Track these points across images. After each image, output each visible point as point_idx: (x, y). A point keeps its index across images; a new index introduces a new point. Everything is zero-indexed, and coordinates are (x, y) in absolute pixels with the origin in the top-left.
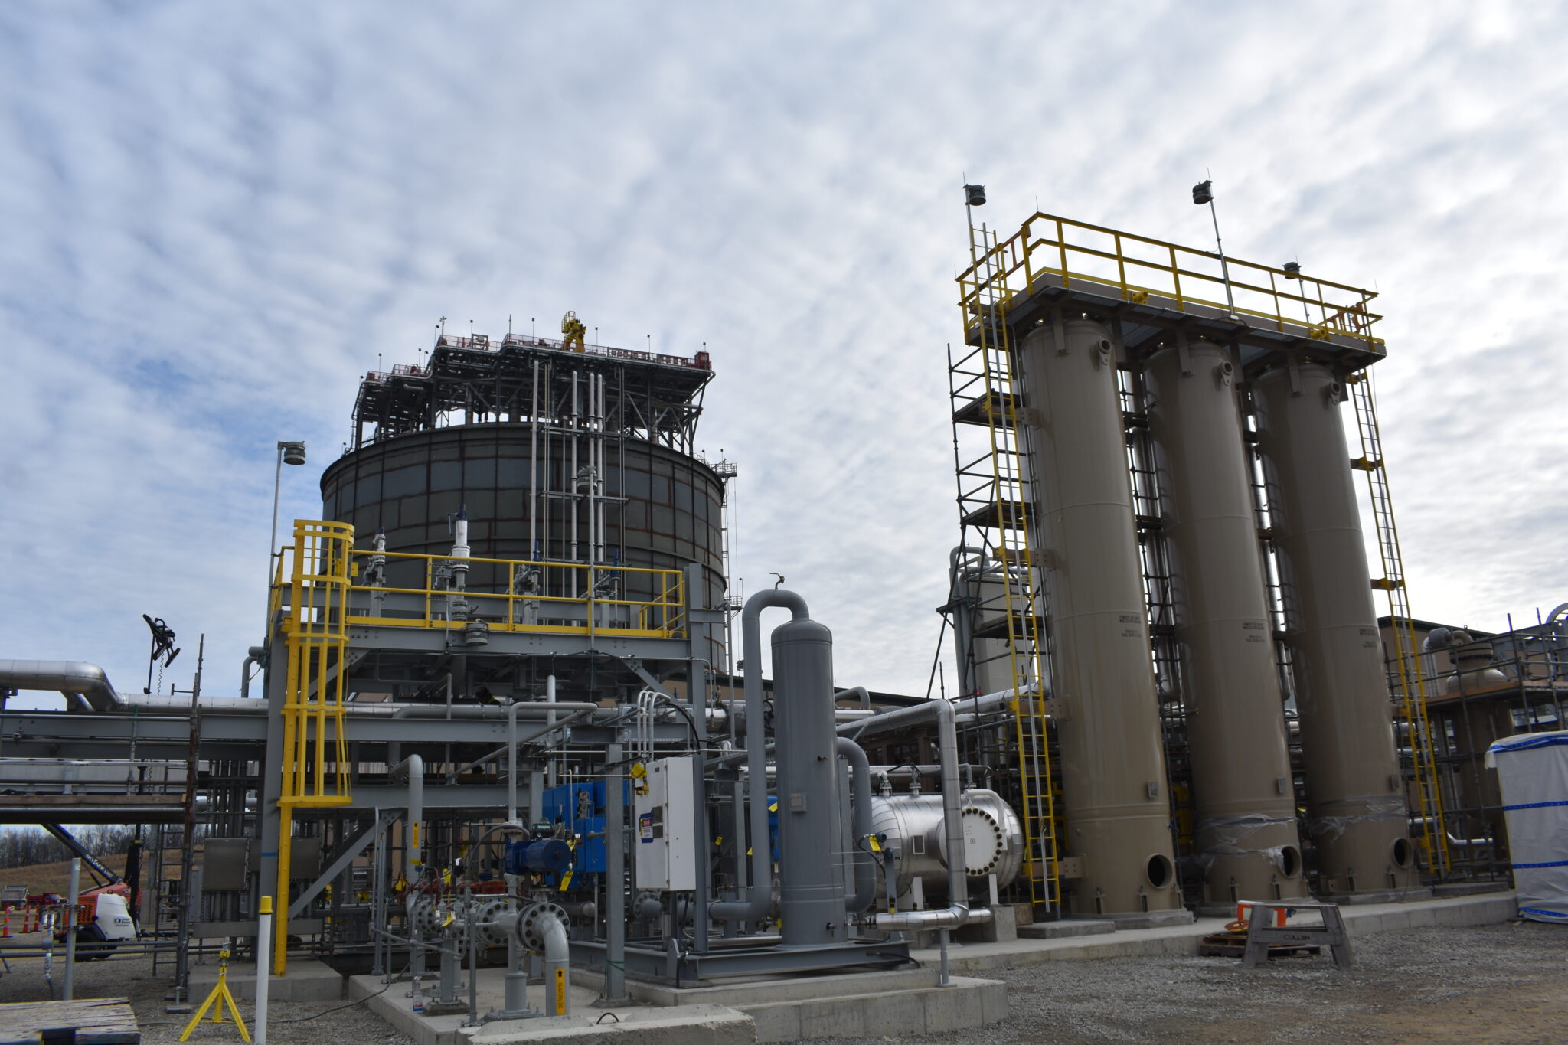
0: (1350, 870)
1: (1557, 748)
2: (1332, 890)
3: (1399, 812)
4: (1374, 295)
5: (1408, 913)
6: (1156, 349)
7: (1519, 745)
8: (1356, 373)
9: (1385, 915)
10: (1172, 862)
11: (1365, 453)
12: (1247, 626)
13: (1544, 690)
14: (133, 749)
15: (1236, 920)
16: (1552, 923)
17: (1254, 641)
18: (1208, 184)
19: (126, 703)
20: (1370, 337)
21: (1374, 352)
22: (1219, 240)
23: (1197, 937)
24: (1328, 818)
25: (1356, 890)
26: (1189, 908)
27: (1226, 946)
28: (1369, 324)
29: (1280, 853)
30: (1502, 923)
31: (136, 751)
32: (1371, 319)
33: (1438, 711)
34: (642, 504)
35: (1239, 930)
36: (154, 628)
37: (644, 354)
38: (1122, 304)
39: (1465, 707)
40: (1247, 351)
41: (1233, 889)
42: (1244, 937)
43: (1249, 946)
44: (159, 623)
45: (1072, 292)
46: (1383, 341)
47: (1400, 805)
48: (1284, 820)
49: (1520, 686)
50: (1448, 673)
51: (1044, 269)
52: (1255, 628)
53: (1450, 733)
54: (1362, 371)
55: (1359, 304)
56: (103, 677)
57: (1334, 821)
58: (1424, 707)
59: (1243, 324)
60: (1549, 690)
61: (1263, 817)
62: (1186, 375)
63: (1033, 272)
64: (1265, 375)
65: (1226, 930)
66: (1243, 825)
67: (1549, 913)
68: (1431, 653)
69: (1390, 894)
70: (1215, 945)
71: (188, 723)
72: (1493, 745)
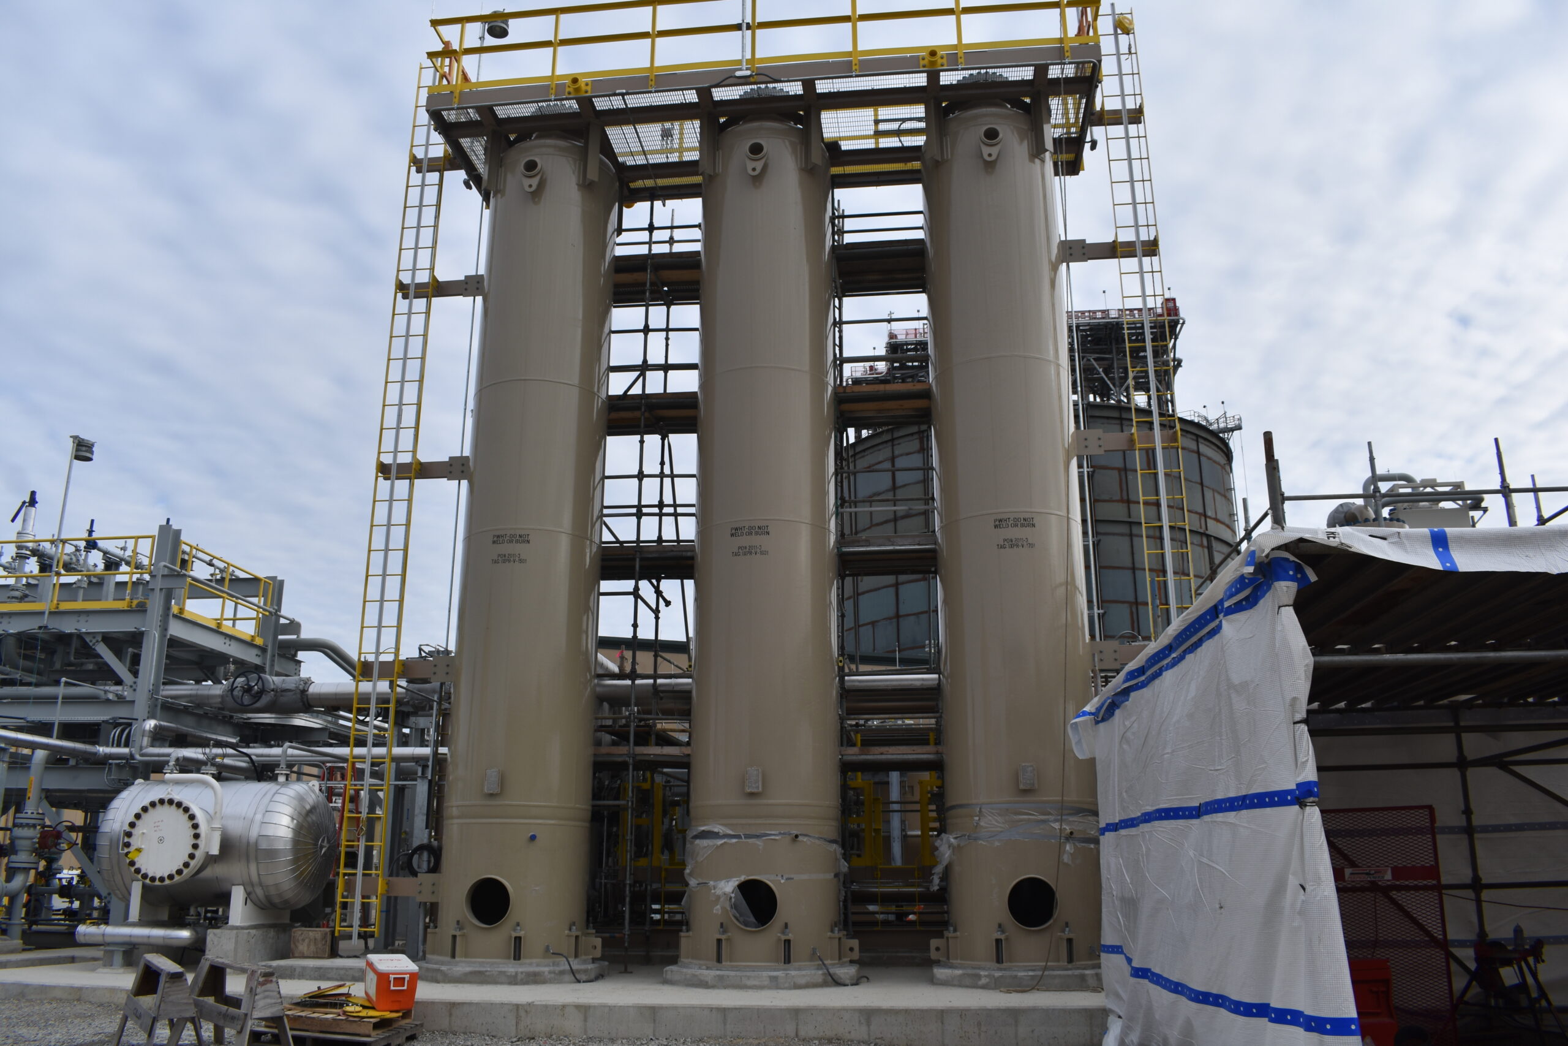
12: (736, 531)
29: (733, 890)
34: (1115, 473)
37: (1103, 312)
48: (759, 836)
52: (750, 534)
66: (698, 842)
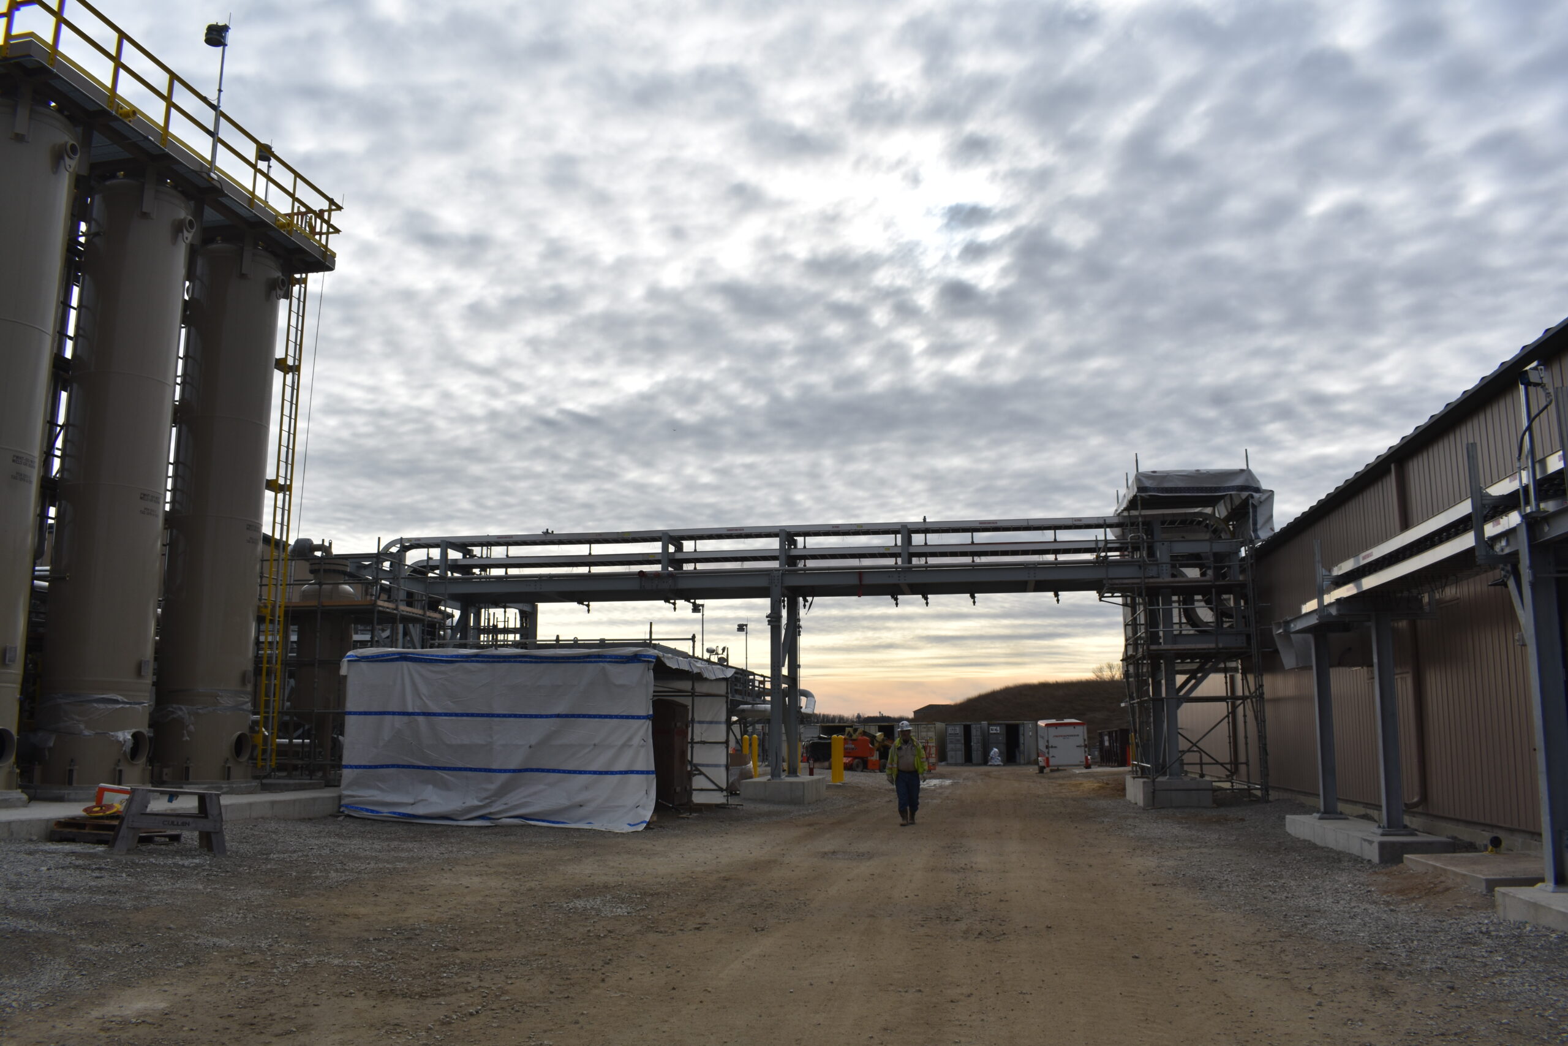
0: (188, 759)
1: (405, 665)
2: (165, 778)
3: (245, 707)
4: (339, 208)
5: (250, 805)
6: (114, 176)
7: (372, 657)
8: (297, 276)
9: (231, 805)
10: (16, 737)
11: (287, 354)
12: (144, 497)
13: (392, 611)
15: (94, 804)
16: (369, 819)
17: (148, 514)
18: (225, 28)
20: (326, 246)
21: (324, 262)
22: (220, 91)
23: (48, 821)
24: (174, 706)
25: (190, 780)
26: (24, 788)
27: (83, 831)
28: (328, 233)
29: (130, 737)
30: (325, 818)
32: (331, 230)
33: (296, 616)
35: (101, 814)
38: (104, 113)
39: (319, 616)
40: (211, 215)
41: (71, 771)
42: (116, 823)
43: (124, 831)
45: (56, 74)
46: (335, 254)
47: (247, 700)
48: (140, 704)
49: (374, 604)
50: (305, 581)
51: (32, 34)
52: (151, 501)
53: (294, 638)
54: (304, 276)
55: (322, 211)
57: (181, 709)
58: (283, 608)
59: (219, 186)
60: (395, 612)
61: (120, 698)
62: (145, 215)
63: (15, 31)
64: (214, 246)
65: (84, 814)
66: (95, 705)
67: (367, 810)
68: (292, 560)
69: (224, 786)
70: (69, 830)
72: (349, 654)
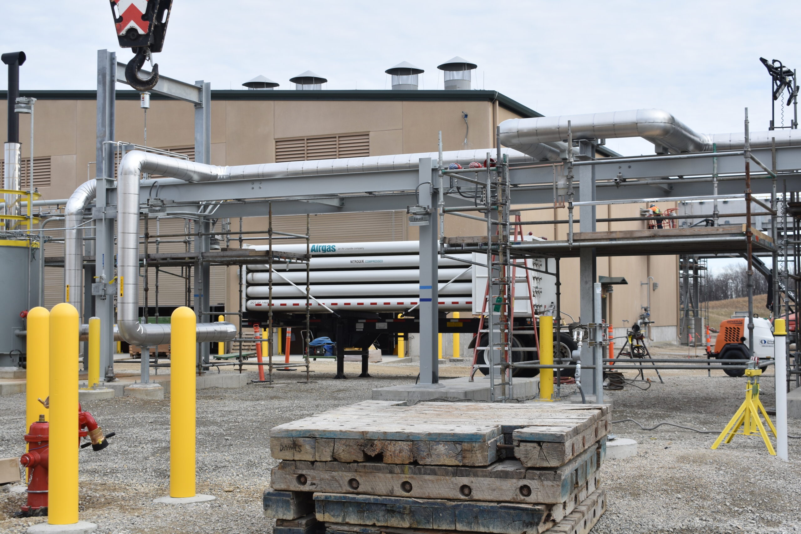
14: (716, 185)
19: (711, 143)
31: (718, 186)
36: (770, 69)
44: (777, 65)
56: (672, 120)
71: (743, 157)
